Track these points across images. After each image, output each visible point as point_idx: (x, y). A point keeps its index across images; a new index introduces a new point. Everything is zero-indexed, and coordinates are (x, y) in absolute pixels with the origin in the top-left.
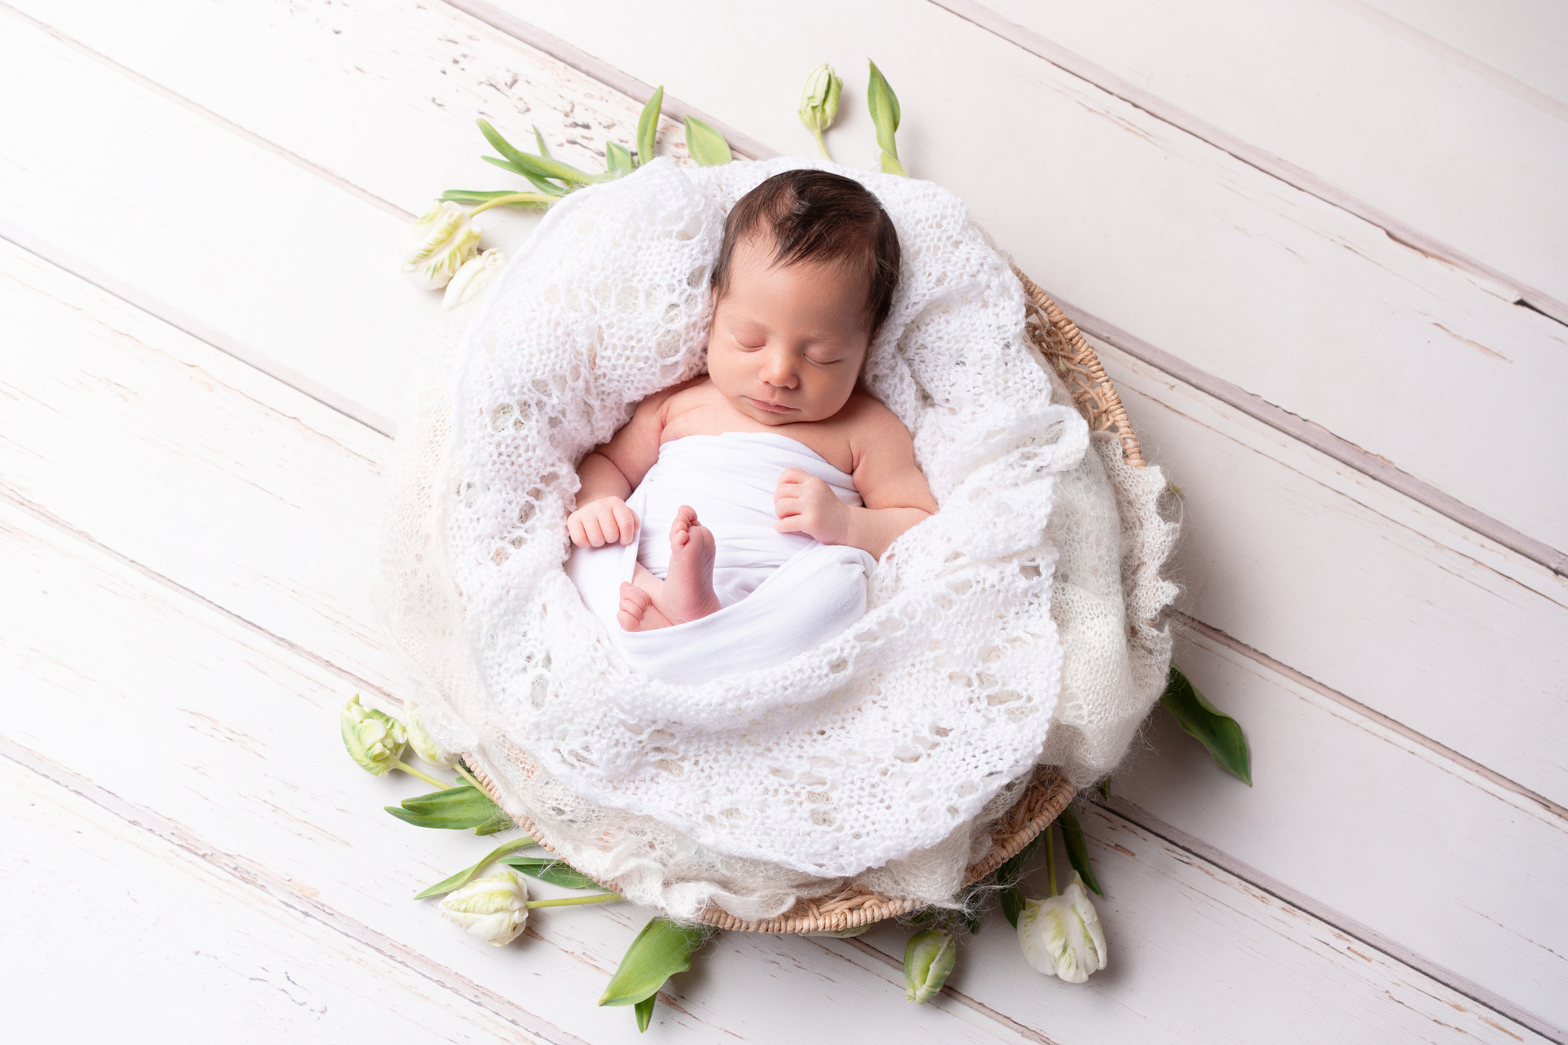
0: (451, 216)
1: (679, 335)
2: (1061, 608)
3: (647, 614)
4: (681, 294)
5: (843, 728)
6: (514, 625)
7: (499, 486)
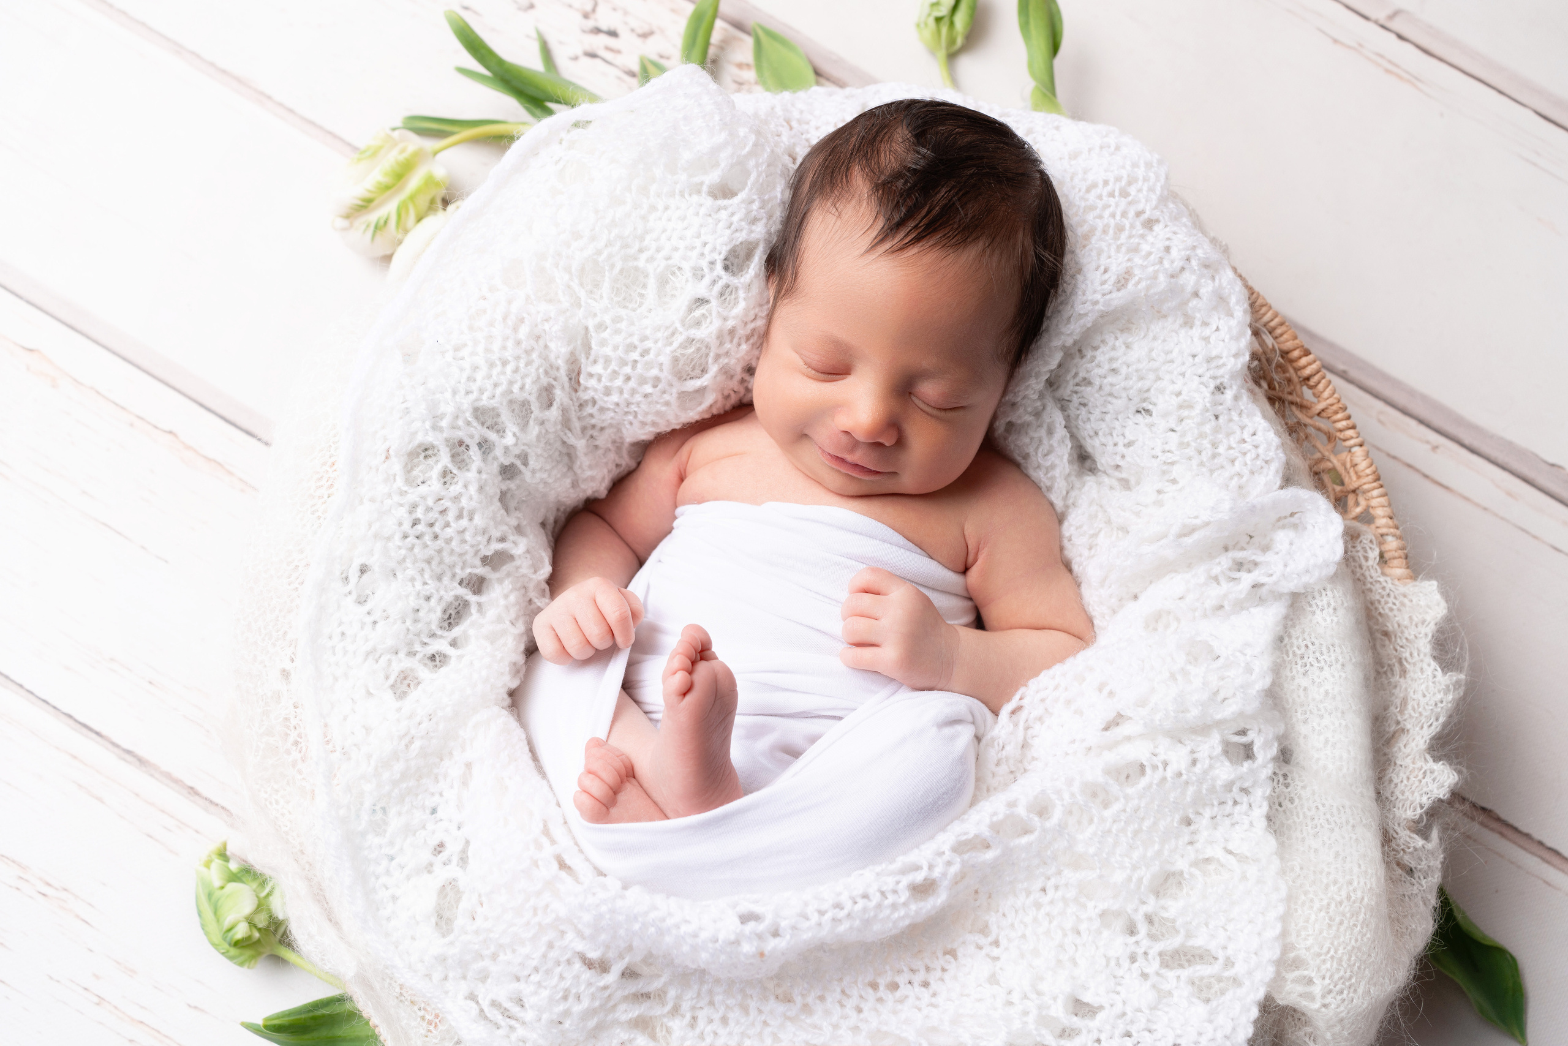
0: (403, 151)
1: (708, 347)
2: (1280, 805)
3: (622, 797)
4: (714, 282)
5: (926, 984)
6: (417, 795)
7: (411, 572)
